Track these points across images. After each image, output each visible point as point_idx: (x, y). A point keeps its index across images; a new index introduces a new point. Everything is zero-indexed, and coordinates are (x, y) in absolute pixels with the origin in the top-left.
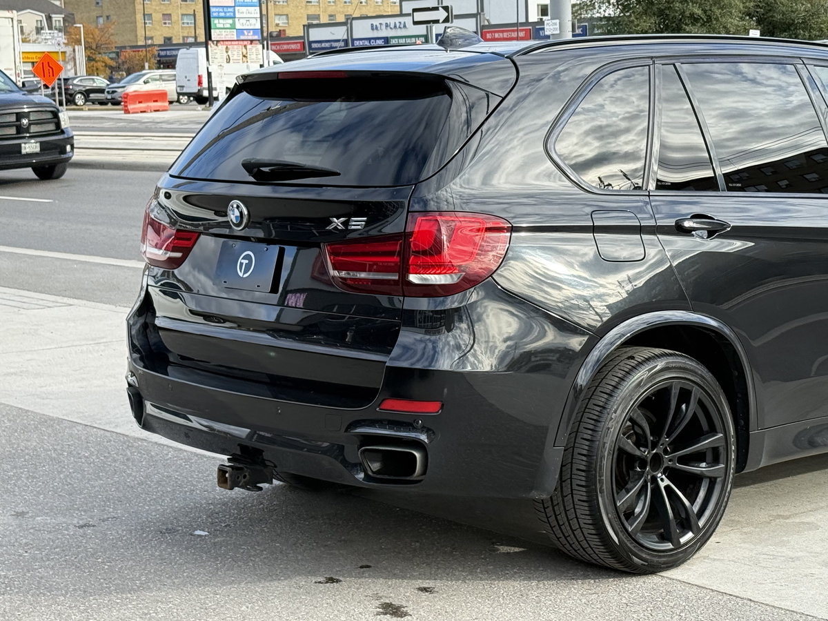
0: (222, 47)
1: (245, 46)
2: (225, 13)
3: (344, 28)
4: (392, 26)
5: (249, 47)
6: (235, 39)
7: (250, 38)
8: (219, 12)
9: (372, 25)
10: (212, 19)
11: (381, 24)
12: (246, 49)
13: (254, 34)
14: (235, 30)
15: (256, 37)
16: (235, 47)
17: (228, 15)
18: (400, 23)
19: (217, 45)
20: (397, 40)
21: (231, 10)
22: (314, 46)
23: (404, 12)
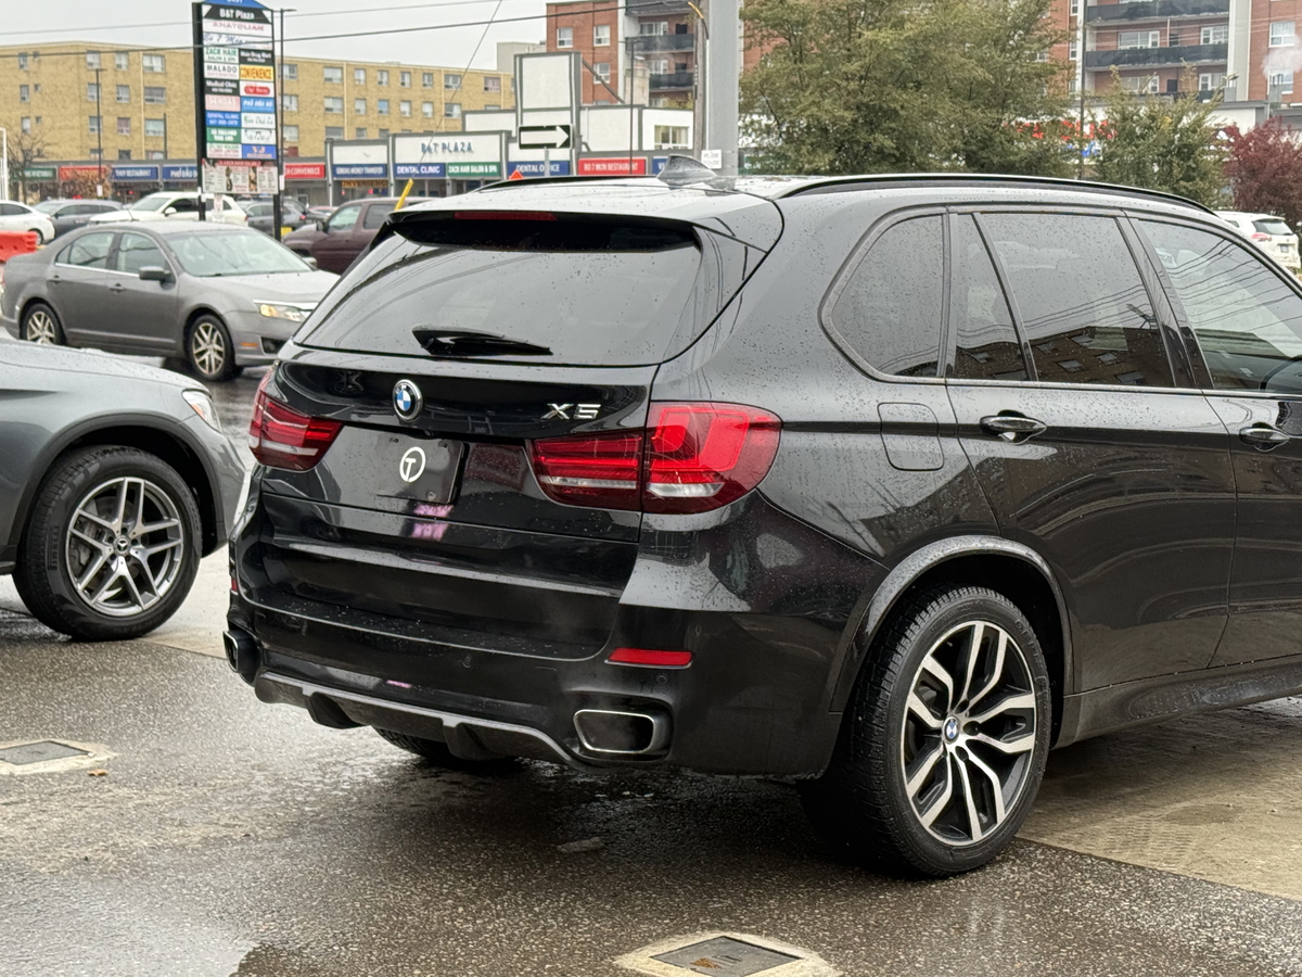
0: (221, 168)
1: (254, 169)
2: (227, 120)
3: (383, 149)
4: (452, 148)
5: (259, 169)
6: (240, 156)
7: (261, 156)
8: (218, 119)
9: (423, 145)
10: (208, 129)
11: (436, 145)
12: (255, 171)
13: (267, 152)
14: (240, 146)
15: (269, 156)
16: (240, 168)
17: (231, 123)
18: (463, 144)
19: (214, 165)
20: (457, 168)
21: (234, 116)
22: (340, 171)
23: (468, 129)
